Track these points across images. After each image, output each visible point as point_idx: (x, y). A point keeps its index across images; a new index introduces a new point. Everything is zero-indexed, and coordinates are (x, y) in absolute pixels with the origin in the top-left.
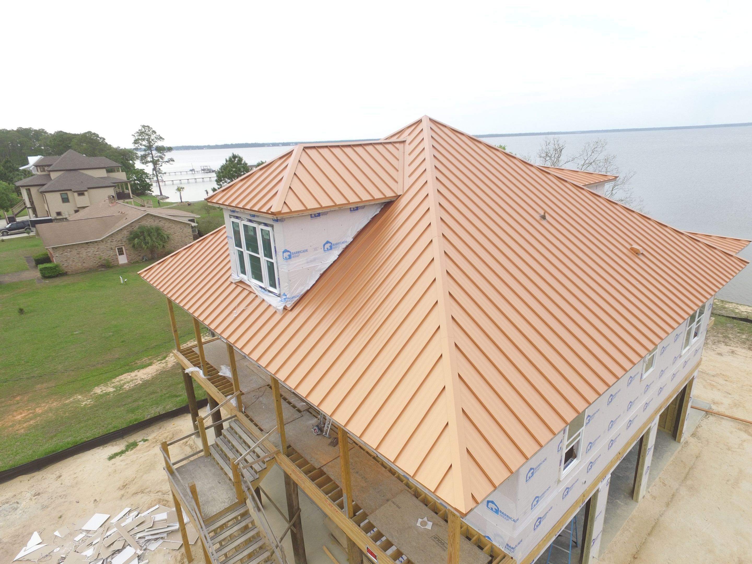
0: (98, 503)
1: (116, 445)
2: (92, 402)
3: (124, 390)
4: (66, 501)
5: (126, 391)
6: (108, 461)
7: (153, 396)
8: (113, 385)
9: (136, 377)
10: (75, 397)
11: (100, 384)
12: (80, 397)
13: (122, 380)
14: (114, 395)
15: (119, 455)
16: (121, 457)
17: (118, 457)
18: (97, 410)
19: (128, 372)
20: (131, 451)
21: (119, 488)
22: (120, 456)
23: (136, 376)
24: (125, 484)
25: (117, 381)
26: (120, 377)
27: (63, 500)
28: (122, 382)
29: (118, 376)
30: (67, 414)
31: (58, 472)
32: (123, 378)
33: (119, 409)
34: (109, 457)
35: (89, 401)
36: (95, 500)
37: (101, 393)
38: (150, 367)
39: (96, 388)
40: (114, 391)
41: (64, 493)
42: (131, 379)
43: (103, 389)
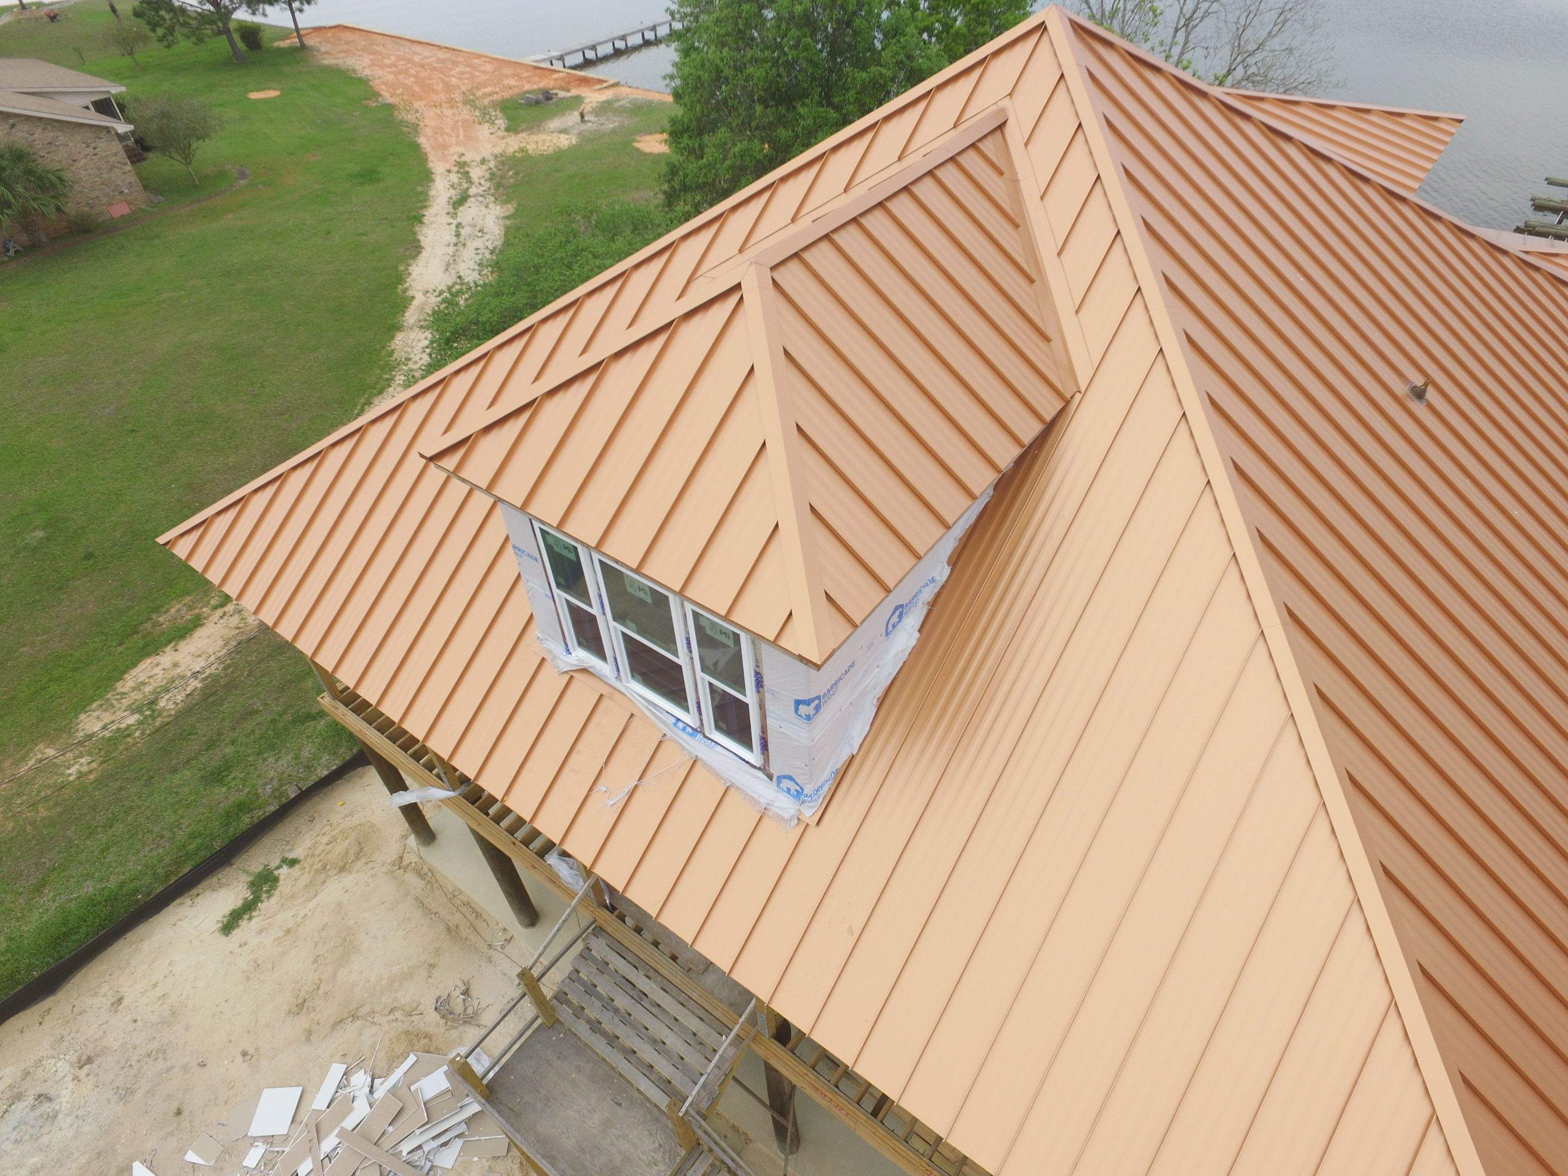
0: (254, 1059)
1: (222, 886)
2: (94, 765)
3: (165, 714)
4: (172, 1067)
5: (170, 716)
6: (224, 939)
7: (250, 725)
8: (126, 702)
9: (178, 670)
10: (39, 756)
11: (87, 705)
12: (51, 752)
13: (143, 683)
14: (143, 733)
15: (246, 917)
16: (254, 920)
17: (245, 922)
18: (121, 789)
19: (149, 655)
20: (268, 898)
21: (290, 1011)
22: (250, 919)
23: (176, 665)
24: (300, 1000)
25: (134, 689)
26: (134, 672)
27: (161, 1065)
28: (147, 689)
29: (125, 671)
30: (43, 813)
31: (105, 989)
32: (142, 678)
33: (178, 777)
34: (220, 925)
35: (83, 760)
36: (244, 1054)
37: (107, 734)
38: (201, 633)
39: (82, 716)
40: (140, 723)
41: (155, 1045)
42: (167, 676)
43: (106, 721)
